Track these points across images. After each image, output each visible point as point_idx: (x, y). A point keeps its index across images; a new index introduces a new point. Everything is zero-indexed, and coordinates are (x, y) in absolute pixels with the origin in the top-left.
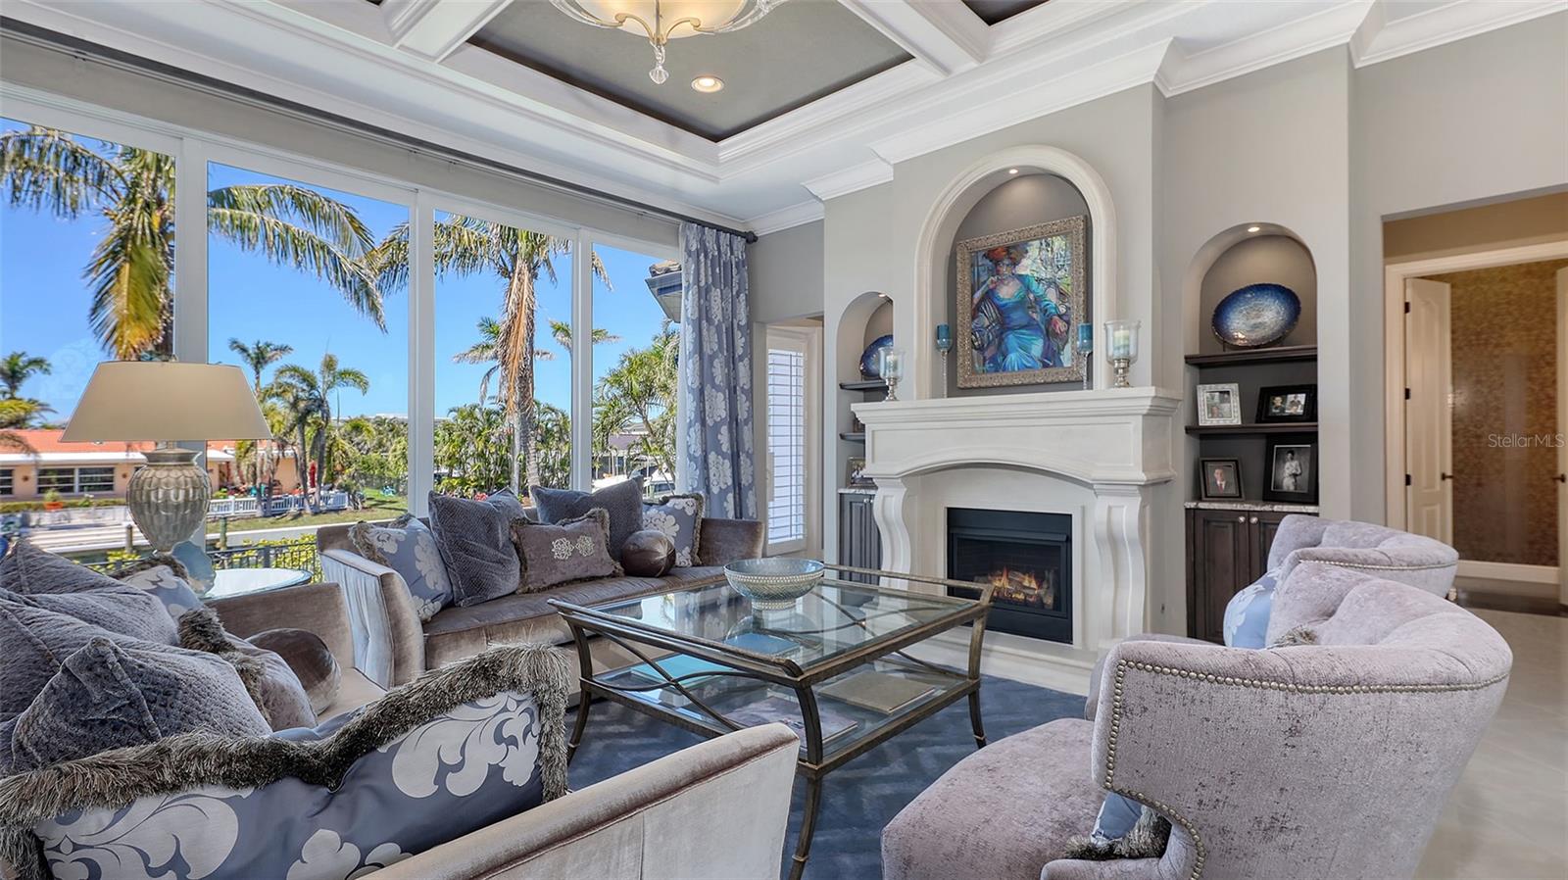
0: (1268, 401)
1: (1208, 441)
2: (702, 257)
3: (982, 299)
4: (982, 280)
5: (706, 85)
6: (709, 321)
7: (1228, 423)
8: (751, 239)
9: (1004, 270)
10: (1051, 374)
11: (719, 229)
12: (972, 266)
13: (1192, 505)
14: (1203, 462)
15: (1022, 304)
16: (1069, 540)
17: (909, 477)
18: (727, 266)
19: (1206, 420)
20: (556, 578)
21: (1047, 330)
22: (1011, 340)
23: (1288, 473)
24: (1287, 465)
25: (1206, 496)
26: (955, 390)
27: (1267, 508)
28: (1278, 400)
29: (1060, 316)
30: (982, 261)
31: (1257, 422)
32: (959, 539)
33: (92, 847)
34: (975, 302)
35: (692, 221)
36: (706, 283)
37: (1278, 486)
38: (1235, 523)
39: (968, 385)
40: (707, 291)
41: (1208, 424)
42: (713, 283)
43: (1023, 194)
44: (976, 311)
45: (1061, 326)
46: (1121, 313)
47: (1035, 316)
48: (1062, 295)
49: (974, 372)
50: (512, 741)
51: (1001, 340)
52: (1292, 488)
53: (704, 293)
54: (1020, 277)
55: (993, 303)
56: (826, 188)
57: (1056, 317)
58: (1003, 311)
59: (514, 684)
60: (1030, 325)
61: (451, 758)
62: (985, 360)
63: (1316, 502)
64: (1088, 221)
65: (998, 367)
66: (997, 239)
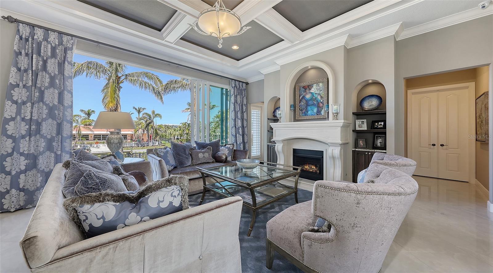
0: (374, 124)
1: (358, 133)
2: (235, 88)
3: (302, 98)
4: (302, 94)
5: (235, 47)
6: (237, 103)
7: (363, 129)
8: (247, 84)
9: (307, 91)
10: (319, 117)
11: (239, 81)
12: (299, 90)
13: (354, 149)
14: (357, 139)
15: (311, 99)
16: (323, 157)
17: (283, 141)
18: (241, 90)
19: (358, 129)
20: (200, 162)
21: (318, 106)
22: (309, 108)
23: (379, 142)
24: (379, 140)
25: (358, 147)
26: (295, 120)
27: (373, 151)
28: (376, 124)
30: (302, 89)
31: (371, 129)
32: (296, 156)
33: (86, 213)
34: (300, 99)
35: (233, 79)
36: (236, 94)
37: (376, 145)
38: (365, 154)
39: (298, 119)
40: (237, 96)
41: (359, 129)
42: (238, 94)
43: (312, 73)
44: (300, 101)
45: (321, 105)
46: (336, 102)
47: (315, 102)
48: (321, 97)
49: (300, 116)
50: (175, 196)
51: (307, 108)
52: (380, 146)
53: (236, 97)
54: (311, 93)
55: (304, 99)
56: (265, 71)
57: (320, 103)
58: (307, 101)
59: (175, 184)
60: (314, 105)
61: (161, 199)
62: (302, 113)
63: (386, 150)
64: (328, 79)
65: (306, 115)
66: (305, 83)
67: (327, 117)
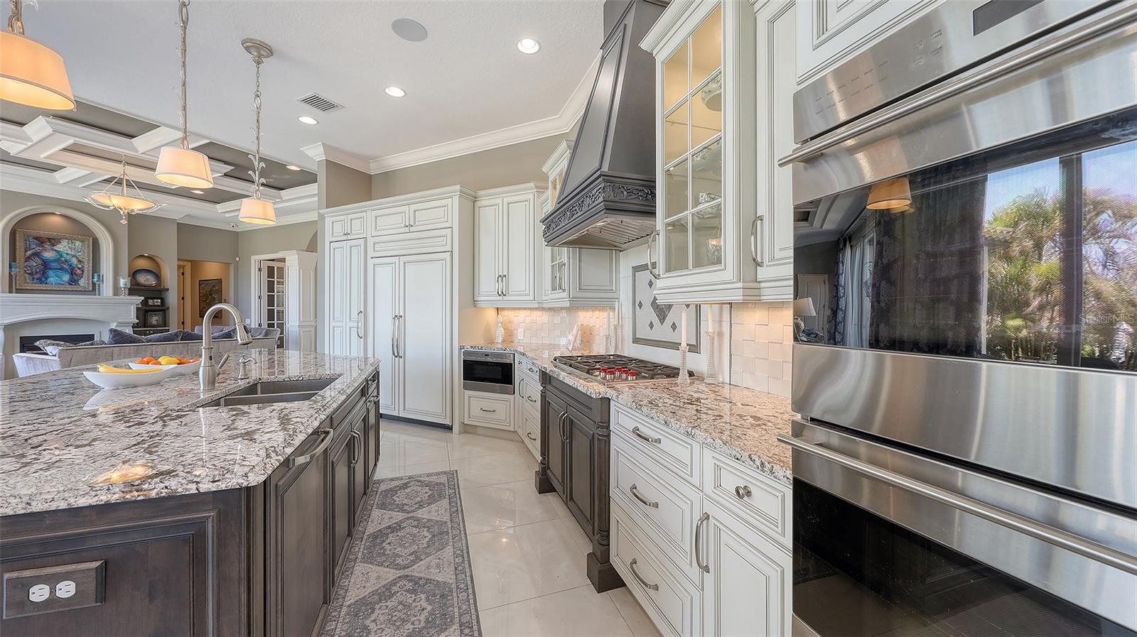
0: (148, 301)
3: (32, 255)
9: (47, 246)
15: (56, 261)
21: (71, 272)
22: (51, 273)
23: (155, 320)
24: (154, 318)
26: (16, 289)
28: (151, 301)
29: (79, 268)
30: (32, 240)
34: (28, 255)
39: (24, 288)
43: (53, 219)
44: (29, 259)
45: (79, 272)
47: (64, 266)
48: (80, 261)
51: (44, 272)
52: (156, 323)
54: (56, 250)
55: (39, 257)
57: (76, 268)
58: (45, 261)
60: (62, 269)
62: (33, 278)
64: (95, 239)
65: (42, 282)
66: (42, 233)
67: (94, 289)
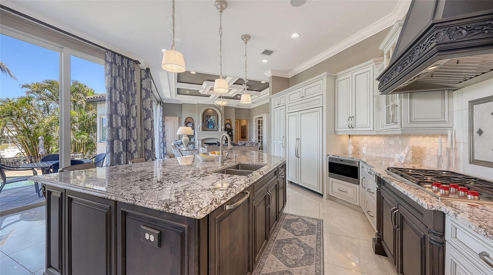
4: (206, 118)
9: (209, 118)
15: (211, 122)
21: (213, 125)
22: (209, 125)
26: (204, 131)
29: (215, 124)
30: (206, 116)
40: (163, 112)
43: (210, 110)
44: (206, 122)
48: (215, 122)
58: (209, 122)
60: (211, 124)
64: (218, 115)
65: (208, 128)
66: (208, 115)
67: (217, 130)
